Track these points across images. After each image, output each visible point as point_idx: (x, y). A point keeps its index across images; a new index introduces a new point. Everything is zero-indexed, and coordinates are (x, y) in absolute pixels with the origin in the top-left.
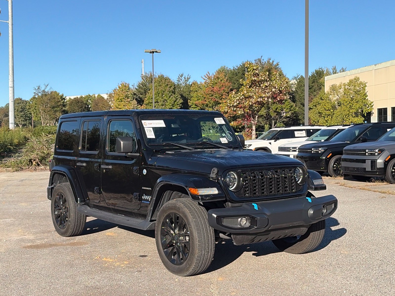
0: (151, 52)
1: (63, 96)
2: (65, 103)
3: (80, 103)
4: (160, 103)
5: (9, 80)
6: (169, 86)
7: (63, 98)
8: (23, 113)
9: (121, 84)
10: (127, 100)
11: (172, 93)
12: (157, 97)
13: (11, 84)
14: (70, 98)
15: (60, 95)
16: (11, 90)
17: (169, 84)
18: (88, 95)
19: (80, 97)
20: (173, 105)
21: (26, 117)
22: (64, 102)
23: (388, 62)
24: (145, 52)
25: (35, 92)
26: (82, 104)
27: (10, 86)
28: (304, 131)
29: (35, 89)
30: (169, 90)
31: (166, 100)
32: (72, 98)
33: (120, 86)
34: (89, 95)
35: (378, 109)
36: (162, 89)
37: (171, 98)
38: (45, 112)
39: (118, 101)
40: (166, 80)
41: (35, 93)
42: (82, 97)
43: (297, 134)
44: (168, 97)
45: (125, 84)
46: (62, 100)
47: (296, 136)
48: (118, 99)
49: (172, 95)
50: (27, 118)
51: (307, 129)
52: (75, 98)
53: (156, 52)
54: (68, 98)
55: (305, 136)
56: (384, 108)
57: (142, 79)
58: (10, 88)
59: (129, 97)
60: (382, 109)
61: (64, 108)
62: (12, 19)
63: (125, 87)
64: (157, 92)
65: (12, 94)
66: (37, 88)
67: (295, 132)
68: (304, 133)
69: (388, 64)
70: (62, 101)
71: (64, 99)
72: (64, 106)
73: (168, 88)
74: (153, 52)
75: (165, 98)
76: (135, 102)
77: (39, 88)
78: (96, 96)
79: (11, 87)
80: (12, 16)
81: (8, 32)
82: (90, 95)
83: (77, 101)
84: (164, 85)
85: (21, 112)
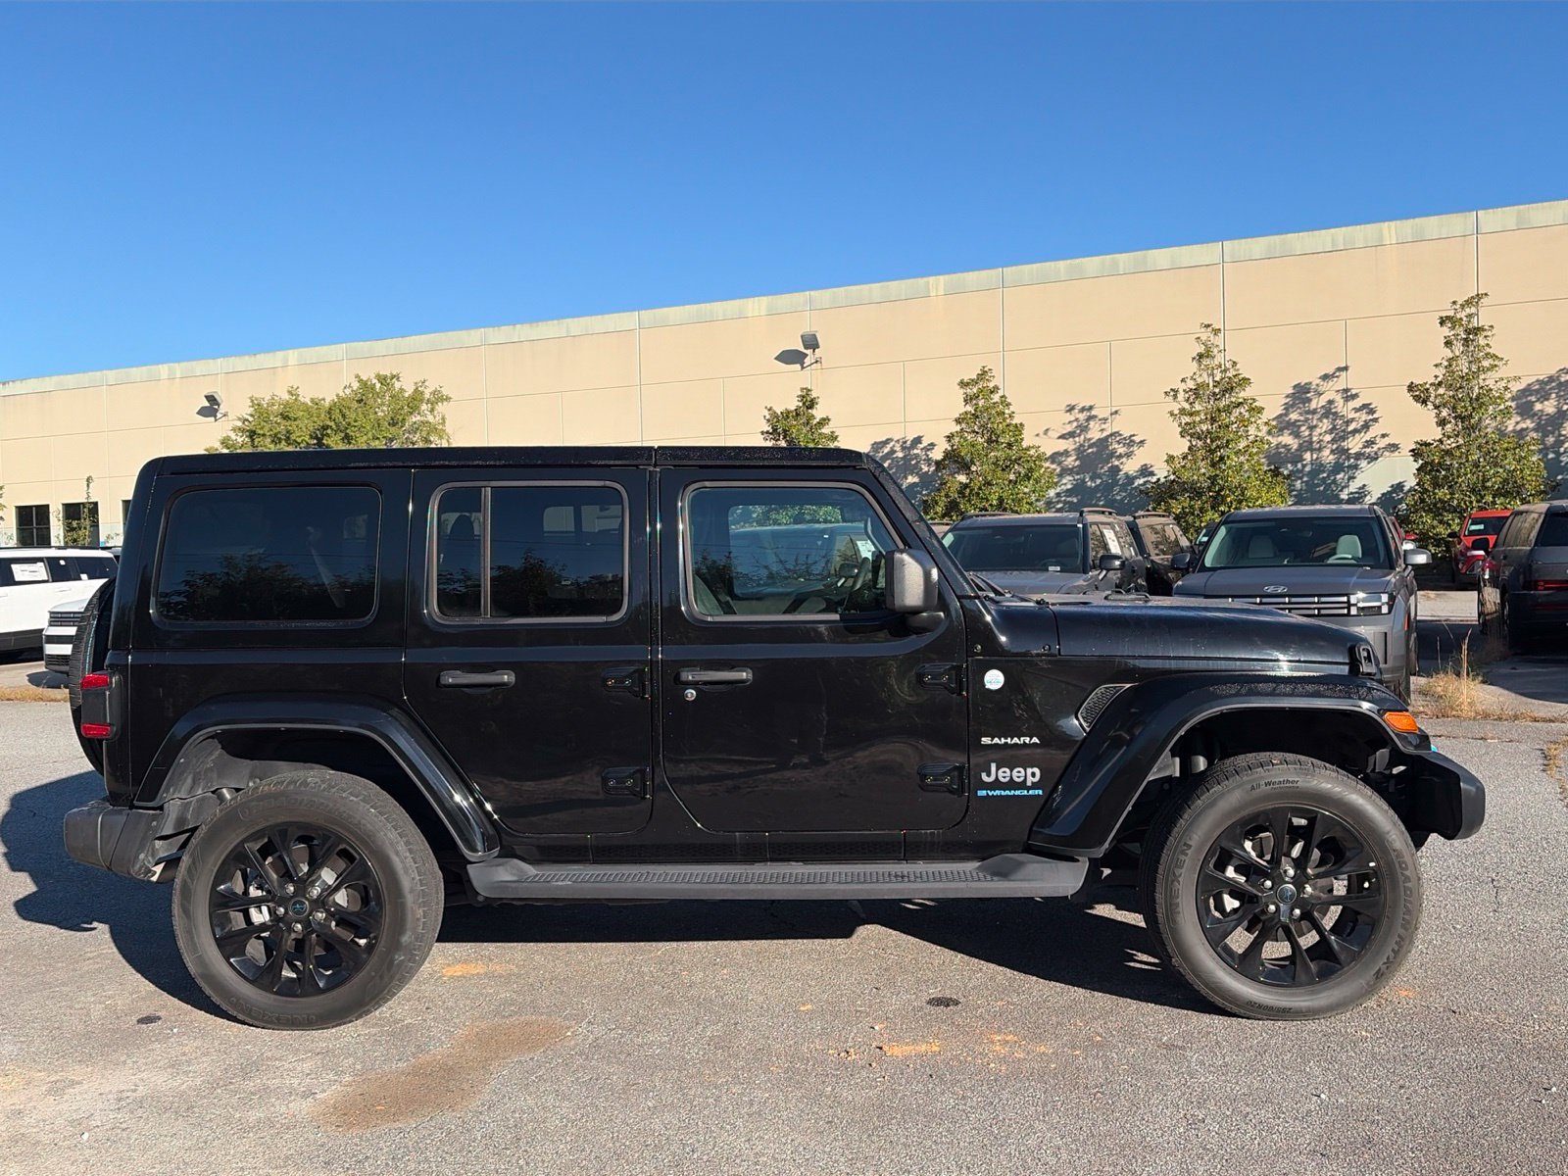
23: (47, 378)
28: (42, 564)
35: (16, 507)
43: (19, 572)
47: (17, 579)
51: (48, 558)
55: (46, 578)
56: (37, 507)
60: (31, 507)
67: (14, 567)
68: (40, 571)
69: (49, 383)
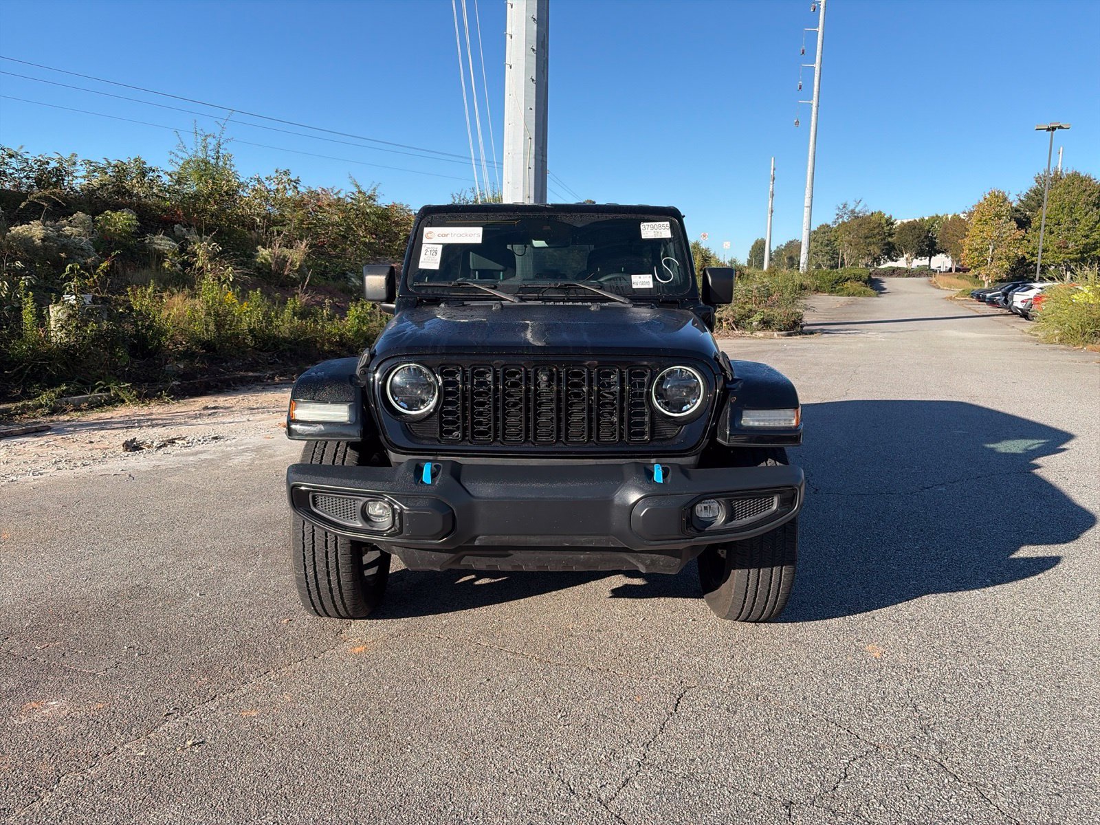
0: (1048, 130)
1: (891, 217)
2: (892, 231)
3: (917, 230)
4: (1064, 226)
5: (805, 195)
6: (1087, 193)
7: (890, 223)
8: (829, 248)
9: (989, 194)
10: (997, 222)
11: (1093, 206)
12: (1058, 215)
13: (807, 202)
14: (902, 223)
15: (886, 217)
16: (807, 210)
17: (1088, 189)
18: (935, 215)
19: (919, 221)
20: (1091, 229)
21: (833, 254)
22: (891, 229)
24: (1037, 129)
25: (838, 212)
26: (921, 231)
27: (806, 205)
29: (839, 208)
30: (1087, 200)
31: (1078, 221)
32: (905, 221)
33: (988, 196)
34: (937, 216)
36: (1071, 198)
37: (1089, 214)
38: (851, 245)
39: (979, 223)
40: (1082, 181)
41: (837, 215)
42: (923, 220)
44: (1083, 214)
45: (996, 193)
46: (888, 225)
48: (980, 221)
49: (1092, 210)
50: (835, 256)
52: (909, 222)
53: (1060, 127)
54: (899, 222)
57: (1037, 181)
58: (805, 208)
59: (1003, 215)
61: (890, 239)
62: (818, 96)
63: (999, 199)
64: (1060, 206)
65: (808, 218)
66: (841, 207)
70: (888, 228)
71: (892, 224)
72: (890, 235)
73: (1084, 197)
74: (1054, 129)
75: (1077, 215)
76: (1014, 224)
77: (844, 207)
78: (950, 217)
79: (807, 207)
80: (819, 92)
81: (811, 118)
82: (939, 215)
83: (911, 227)
84: (1076, 191)
85: (827, 245)
